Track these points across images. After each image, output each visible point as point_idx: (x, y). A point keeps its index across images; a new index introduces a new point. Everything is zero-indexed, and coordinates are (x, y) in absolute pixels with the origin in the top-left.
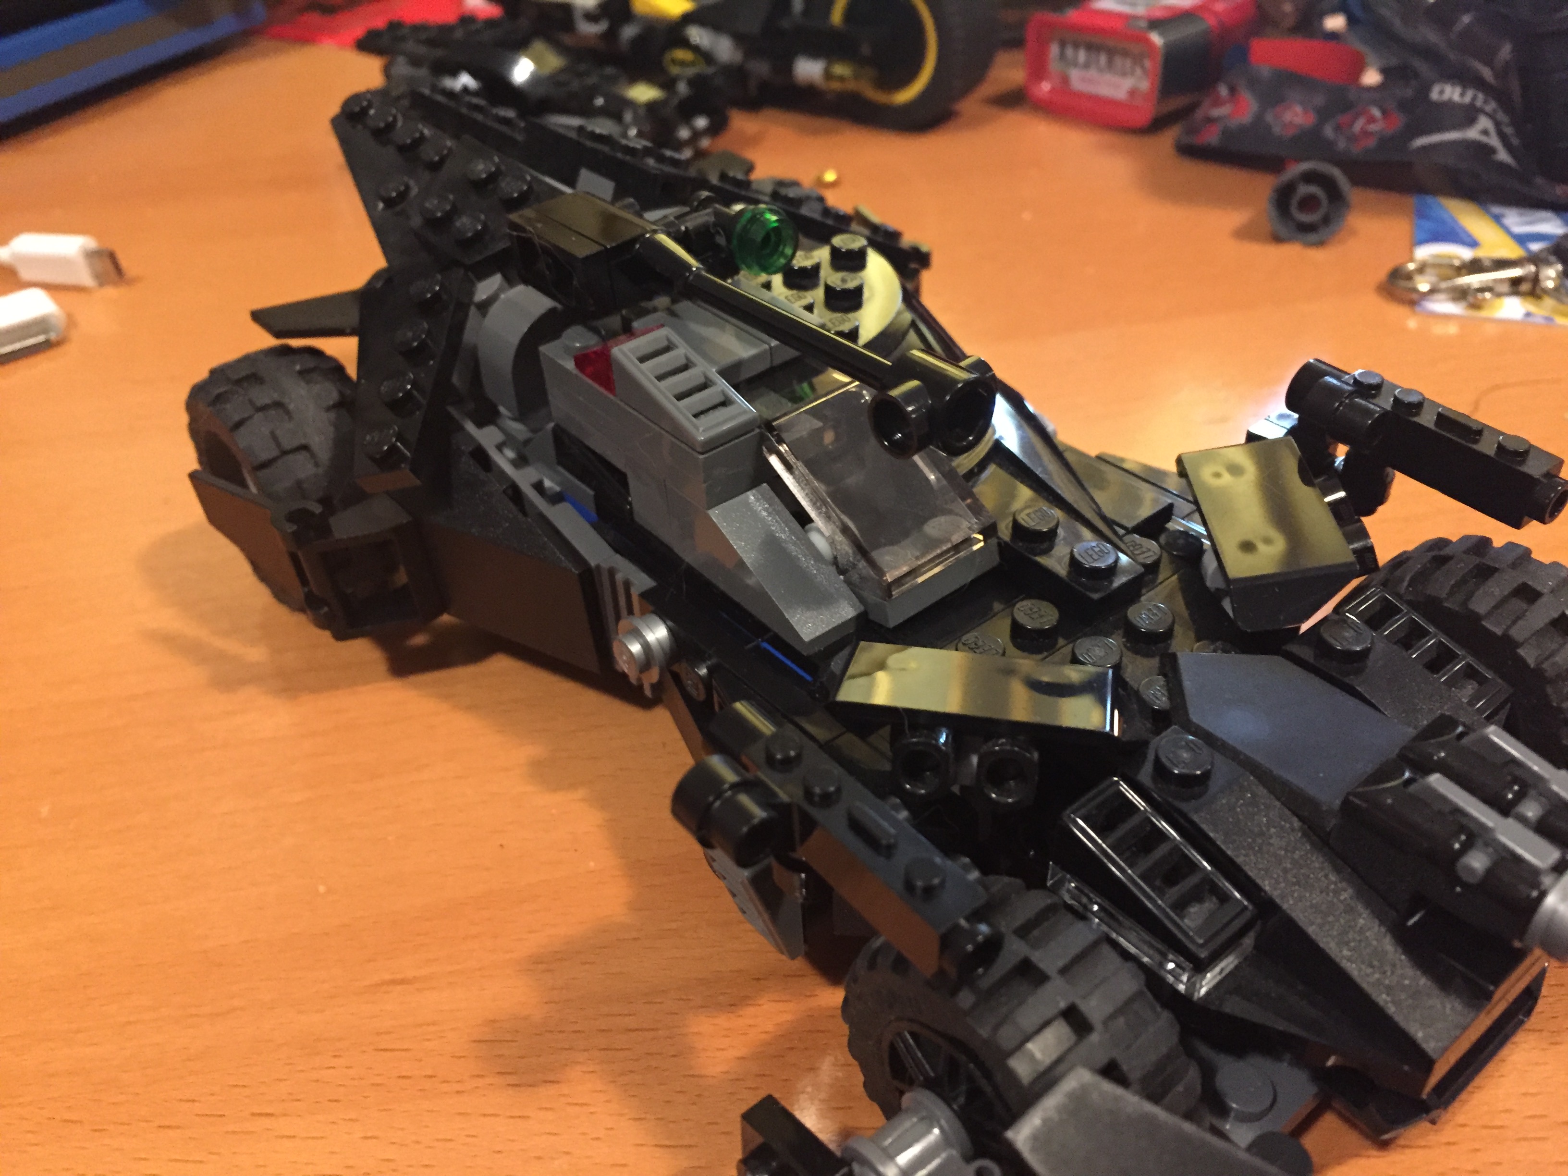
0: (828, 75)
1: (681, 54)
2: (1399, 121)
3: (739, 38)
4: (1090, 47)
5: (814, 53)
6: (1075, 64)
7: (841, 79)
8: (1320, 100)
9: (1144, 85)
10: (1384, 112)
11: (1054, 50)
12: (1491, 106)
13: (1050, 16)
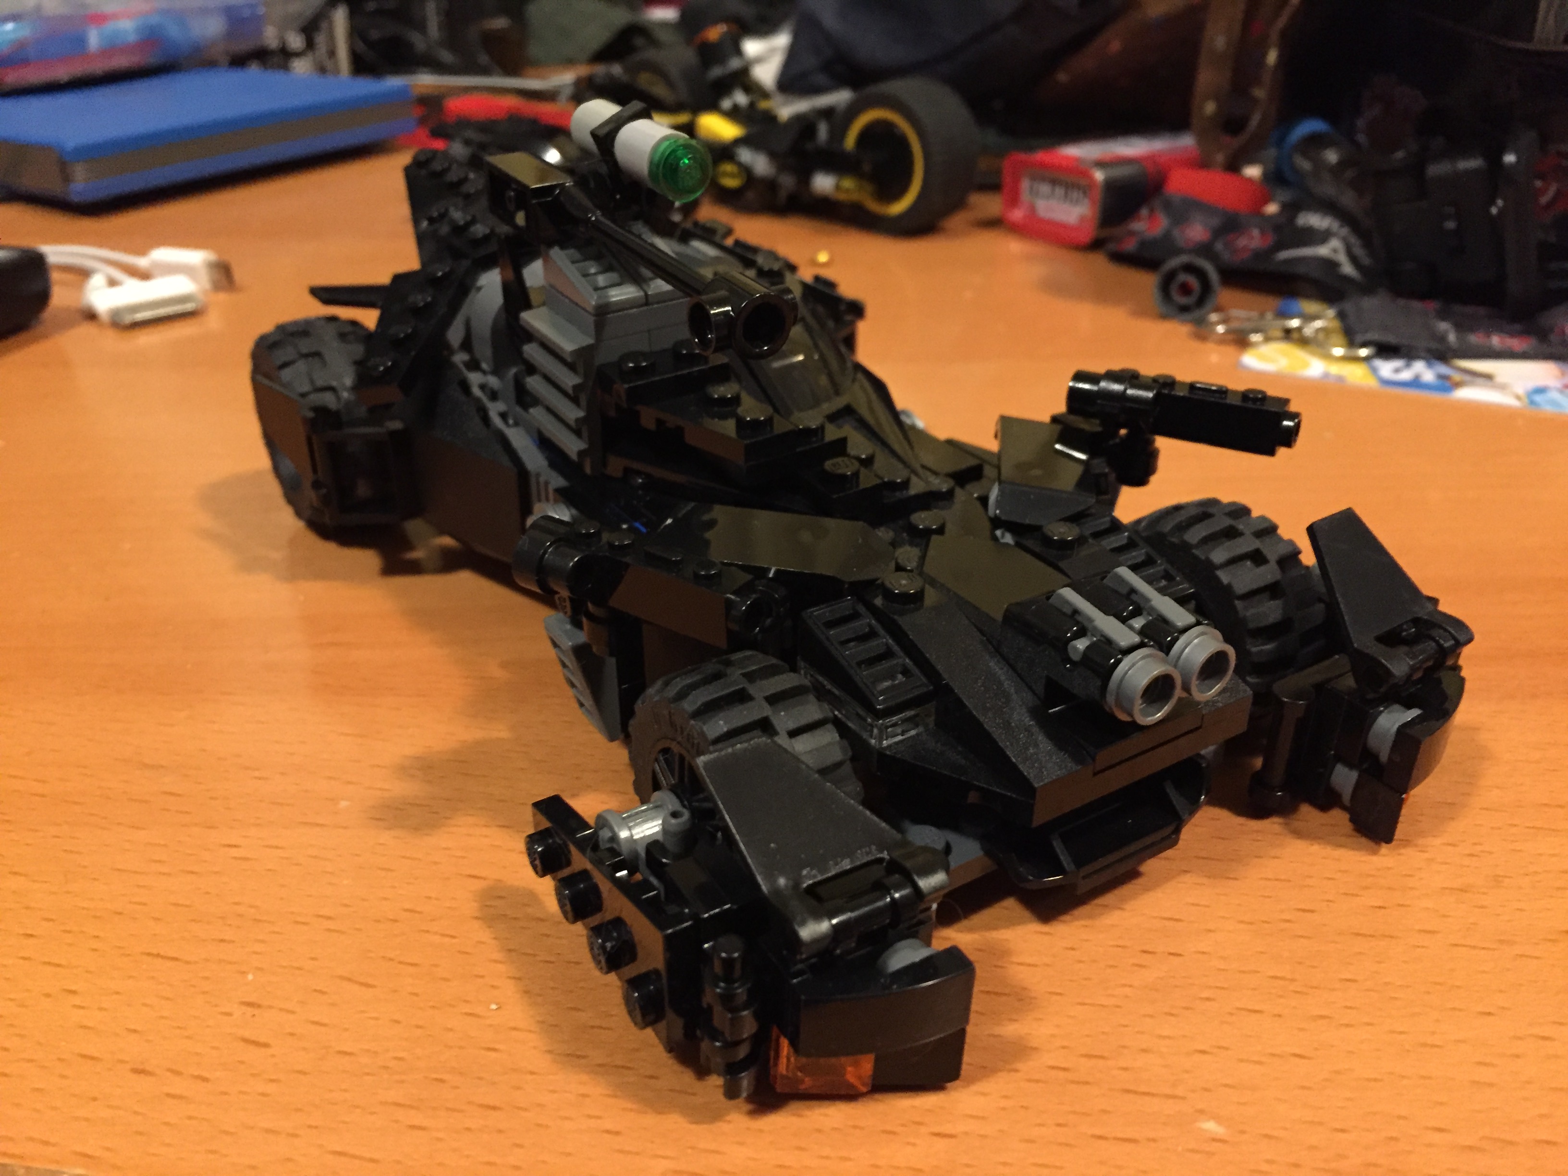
0: (838, 187)
1: (728, 167)
2: (1271, 240)
3: (773, 155)
4: (1054, 182)
5: (828, 170)
6: (1041, 196)
7: (847, 191)
8: (1215, 222)
10: (1263, 233)
11: (1025, 184)
12: (1345, 231)
13: (1023, 156)
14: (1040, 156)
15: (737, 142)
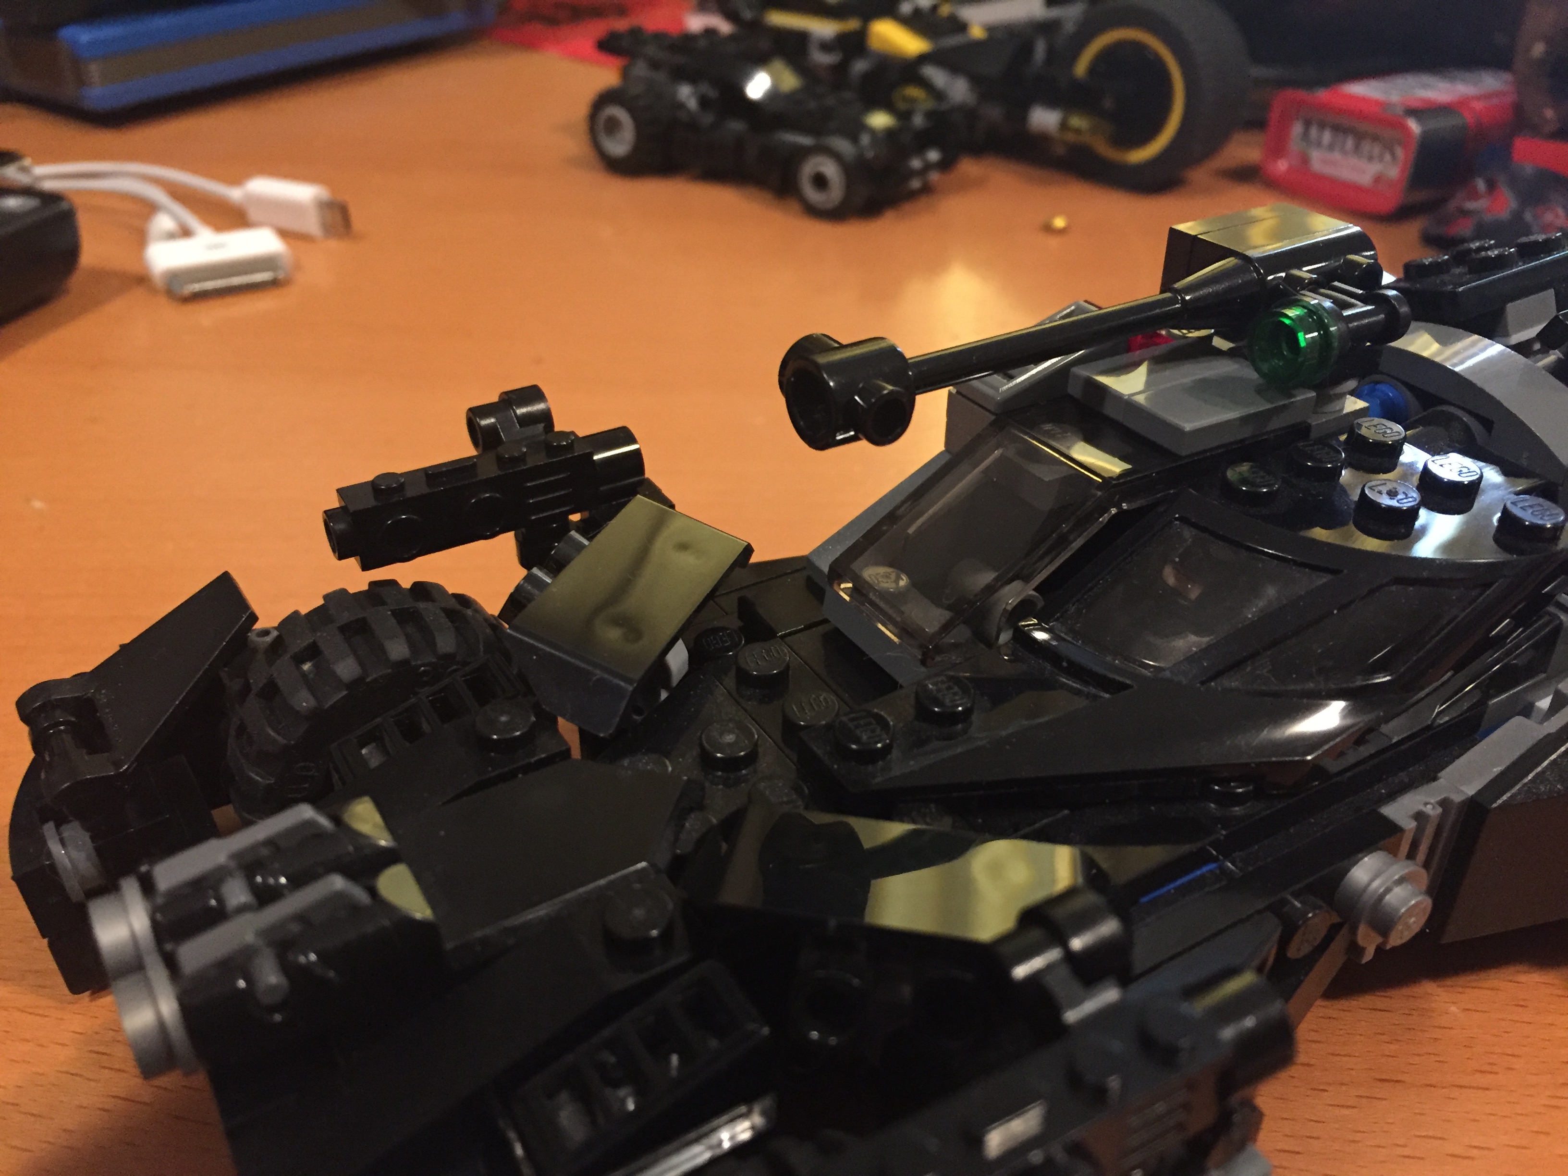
0: (1064, 126)
4: (1337, 129)
5: (1052, 102)
6: (1319, 144)
7: (1078, 131)
9: (1394, 172)
11: (1297, 129)
13: (1302, 94)
14: (1322, 94)
15: (922, 59)
